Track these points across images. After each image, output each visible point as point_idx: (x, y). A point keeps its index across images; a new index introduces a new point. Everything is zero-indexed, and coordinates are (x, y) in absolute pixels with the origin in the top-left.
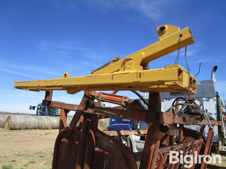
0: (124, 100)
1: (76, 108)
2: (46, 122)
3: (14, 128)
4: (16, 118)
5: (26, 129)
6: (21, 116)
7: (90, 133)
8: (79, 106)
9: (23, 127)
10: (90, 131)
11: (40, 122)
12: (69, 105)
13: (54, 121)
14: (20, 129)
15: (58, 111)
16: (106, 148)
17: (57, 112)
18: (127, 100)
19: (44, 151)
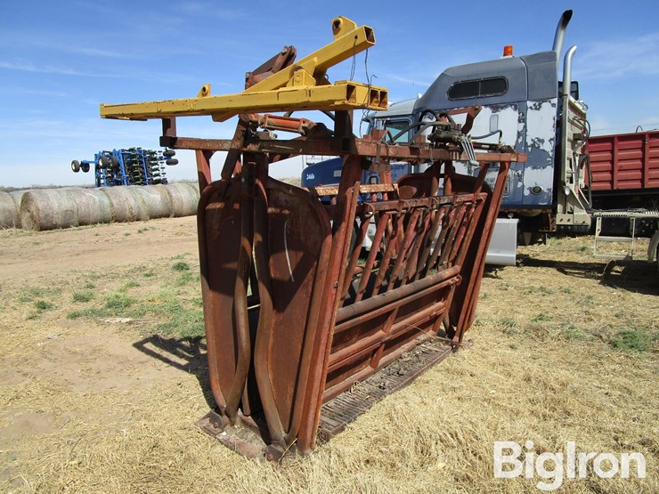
0: (303, 125)
1: (227, 146)
2: (132, 202)
3: (49, 224)
4: (48, 198)
5: (81, 224)
6: (59, 192)
7: (257, 185)
8: (232, 141)
9: (72, 221)
10: (257, 181)
11: (114, 202)
12: (213, 141)
13: (152, 196)
14: (66, 226)
15: (157, 169)
16: (284, 204)
17: (154, 173)
18: (306, 125)
19: (151, 266)
